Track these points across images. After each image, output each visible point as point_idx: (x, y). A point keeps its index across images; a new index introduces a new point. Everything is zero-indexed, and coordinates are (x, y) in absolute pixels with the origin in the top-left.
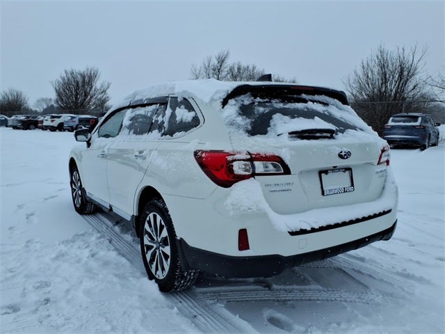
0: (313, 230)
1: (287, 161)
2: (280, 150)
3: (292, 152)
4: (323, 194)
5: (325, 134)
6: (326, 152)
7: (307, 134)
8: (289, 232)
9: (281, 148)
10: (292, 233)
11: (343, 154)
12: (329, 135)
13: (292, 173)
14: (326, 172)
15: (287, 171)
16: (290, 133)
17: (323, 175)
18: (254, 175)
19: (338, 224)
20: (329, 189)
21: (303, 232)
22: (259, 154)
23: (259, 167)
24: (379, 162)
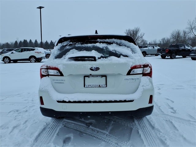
0: (70, 102)
1: (61, 70)
2: (58, 65)
3: (64, 67)
4: (84, 86)
5: (90, 59)
6: (82, 67)
7: (80, 59)
8: (57, 101)
9: (59, 64)
10: (58, 102)
11: (93, 68)
12: (93, 59)
13: (64, 75)
14: (88, 76)
15: (62, 75)
16: (69, 58)
17: (86, 78)
18: (48, 75)
19: (81, 101)
20: (89, 84)
21: (64, 102)
22: (50, 67)
23: (51, 72)
24: (129, 74)
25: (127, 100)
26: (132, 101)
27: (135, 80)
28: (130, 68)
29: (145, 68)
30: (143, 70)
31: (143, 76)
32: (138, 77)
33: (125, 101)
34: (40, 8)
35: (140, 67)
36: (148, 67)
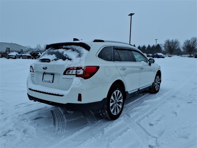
3: (34, 65)
4: (42, 81)
7: (44, 60)
11: (44, 68)
12: (49, 61)
13: (34, 72)
17: (44, 74)
24: (65, 74)
25: (59, 94)
26: (62, 96)
27: (69, 79)
28: (65, 69)
29: (78, 70)
30: (76, 72)
31: (76, 76)
32: (72, 77)
33: (58, 95)
34: (131, 15)
35: (73, 69)
36: (81, 69)
